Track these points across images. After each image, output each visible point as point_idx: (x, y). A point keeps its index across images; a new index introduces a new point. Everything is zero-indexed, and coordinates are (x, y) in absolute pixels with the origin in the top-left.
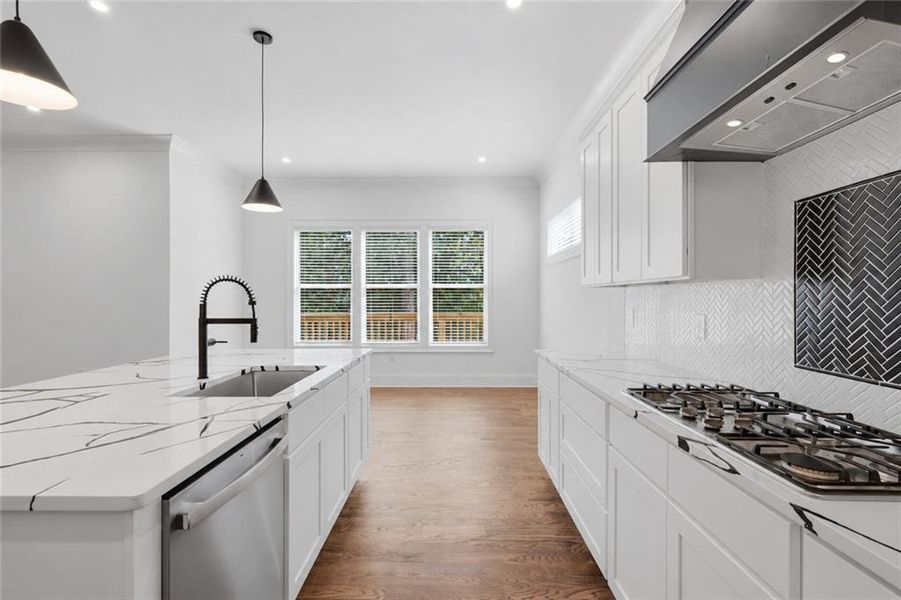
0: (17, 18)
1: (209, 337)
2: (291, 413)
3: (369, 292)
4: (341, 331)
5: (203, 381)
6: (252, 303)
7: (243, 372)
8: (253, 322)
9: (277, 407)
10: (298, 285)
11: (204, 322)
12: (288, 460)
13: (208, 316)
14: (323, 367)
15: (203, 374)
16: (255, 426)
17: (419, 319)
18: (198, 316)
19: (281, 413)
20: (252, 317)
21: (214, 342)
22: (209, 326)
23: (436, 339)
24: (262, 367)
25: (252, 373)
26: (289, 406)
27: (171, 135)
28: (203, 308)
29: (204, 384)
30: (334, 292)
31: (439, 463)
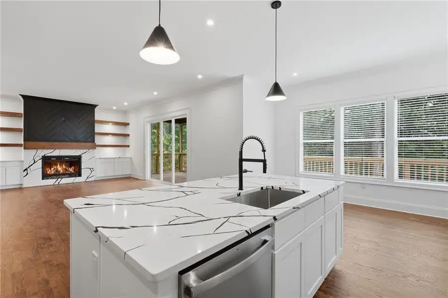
0: (160, 25)
1: (244, 168)
2: (276, 224)
3: (345, 144)
4: (328, 167)
5: (241, 191)
6: (264, 151)
7: (262, 188)
8: (264, 161)
9: (267, 218)
10: (302, 141)
11: (241, 160)
12: (274, 254)
13: (243, 158)
14: (308, 192)
15: (241, 188)
16: (246, 231)
17: (385, 162)
18: (239, 158)
19: (269, 223)
20: (263, 159)
21: (246, 171)
22: (244, 163)
23: (401, 176)
24: (272, 187)
25: (267, 189)
26: (275, 218)
27: (243, 75)
28: (241, 153)
29: (240, 194)
30: (325, 144)
31: (405, 277)
